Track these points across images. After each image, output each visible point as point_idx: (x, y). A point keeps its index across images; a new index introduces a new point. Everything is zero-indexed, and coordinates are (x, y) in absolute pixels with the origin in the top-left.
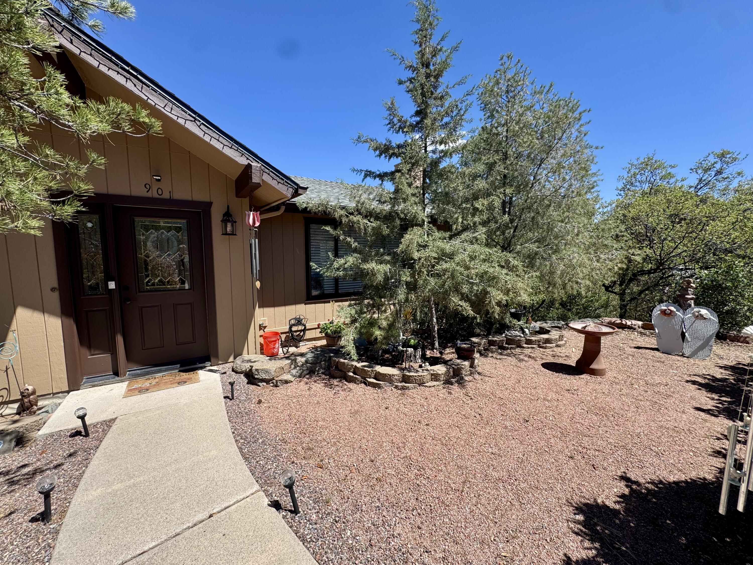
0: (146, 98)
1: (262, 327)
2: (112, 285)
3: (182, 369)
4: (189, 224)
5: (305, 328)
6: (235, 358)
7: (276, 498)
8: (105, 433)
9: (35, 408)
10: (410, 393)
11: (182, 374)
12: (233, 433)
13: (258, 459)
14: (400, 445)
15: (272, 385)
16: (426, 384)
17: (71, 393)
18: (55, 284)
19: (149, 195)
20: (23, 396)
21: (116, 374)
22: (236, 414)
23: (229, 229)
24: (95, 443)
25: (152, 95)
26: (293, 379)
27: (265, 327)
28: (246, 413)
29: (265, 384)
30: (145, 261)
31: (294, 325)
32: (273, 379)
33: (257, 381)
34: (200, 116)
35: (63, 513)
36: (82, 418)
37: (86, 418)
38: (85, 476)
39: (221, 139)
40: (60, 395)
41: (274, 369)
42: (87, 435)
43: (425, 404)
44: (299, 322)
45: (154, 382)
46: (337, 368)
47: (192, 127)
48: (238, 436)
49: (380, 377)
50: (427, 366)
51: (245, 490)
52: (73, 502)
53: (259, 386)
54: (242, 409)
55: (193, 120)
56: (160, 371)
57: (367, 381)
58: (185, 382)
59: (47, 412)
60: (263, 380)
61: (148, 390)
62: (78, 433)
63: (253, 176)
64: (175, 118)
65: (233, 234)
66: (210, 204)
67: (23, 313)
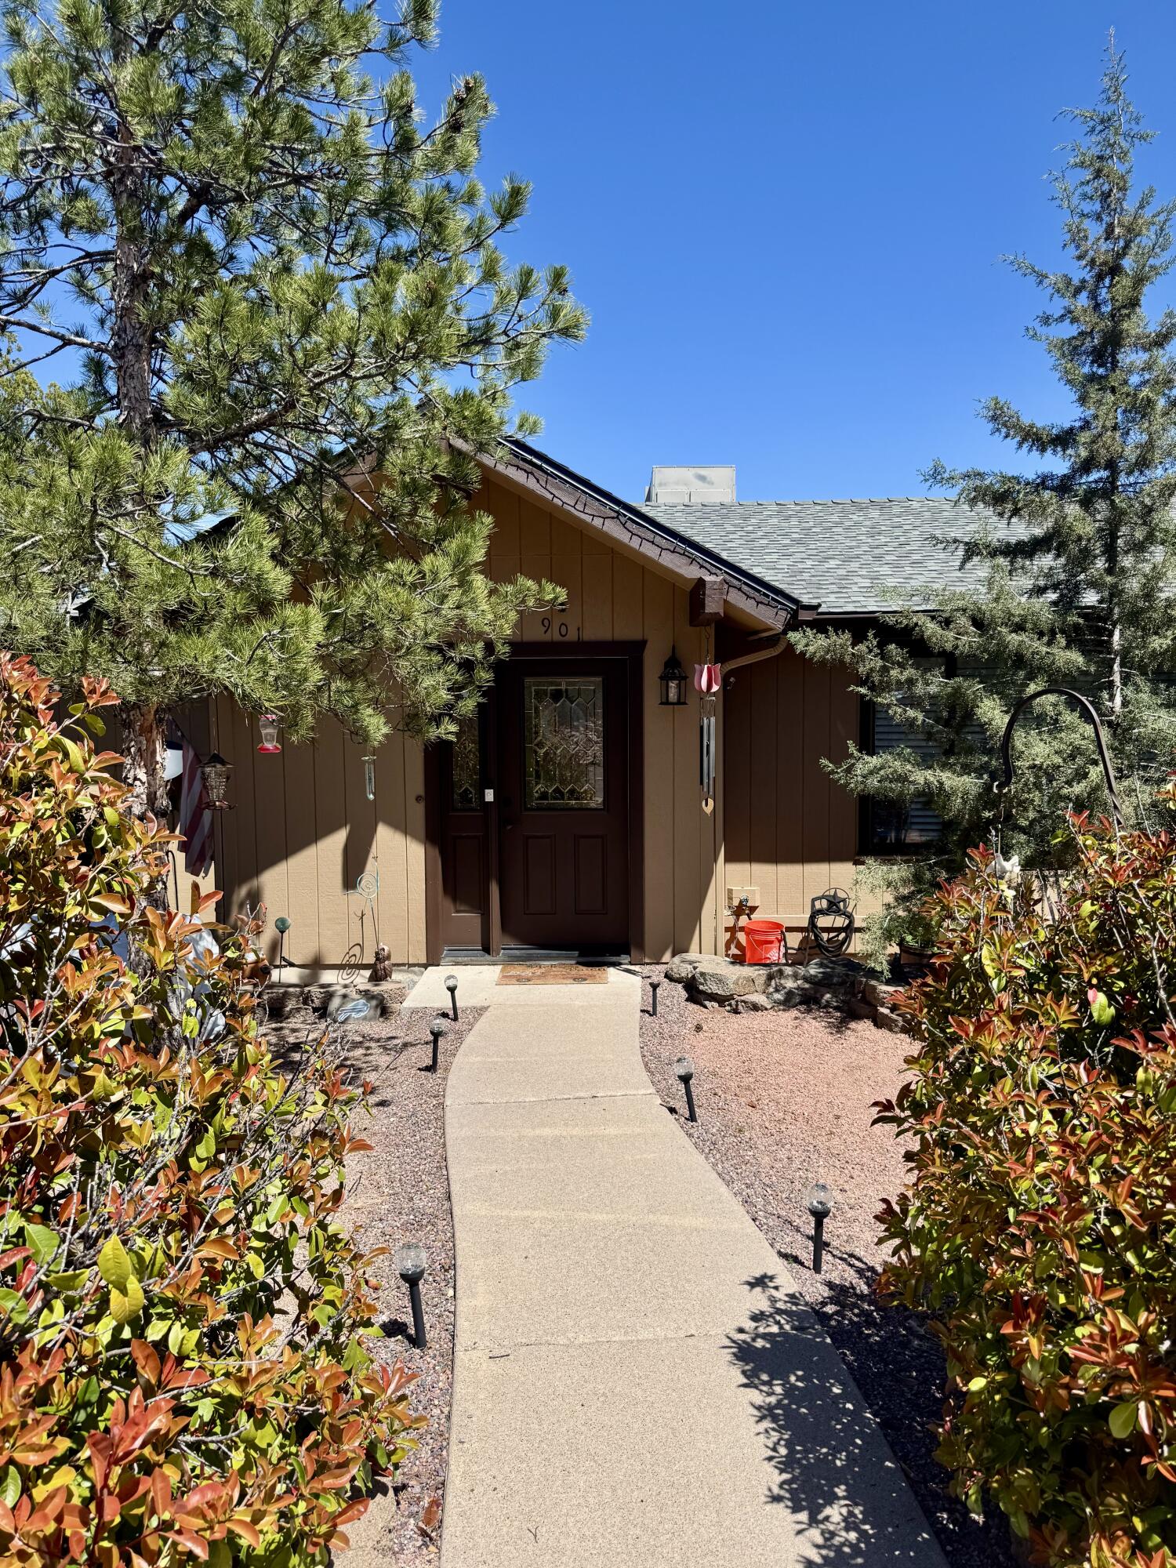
0: (550, 497)
1: (741, 908)
2: (489, 795)
3: (581, 960)
4: (606, 683)
5: (851, 922)
6: (673, 956)
7: (673, 1106)
8: (476, 1019)
11: (581, 967)
12: (642, 1048)
15: (728, 1008)
17: (430, 968)
18: (421, 791)
19: (547, 637)
21: (487, 949)
22: (654, 1033)
23: (673, 690)
24: (466, 1027)
25: (560, 489)
26: (768, 1005)
27: (753, 909)
29: (716, 1005)
31: (821, 912)
32: (731, 997)
33: (702, 997)
34: (627, 507)
36: (452, 990)
39: (658, 539)
40: (417, 968)
41: (737, 980)
42: (455, 1019)
44: (834, 905)
45: (539, 972)
46: (865, 998)
47: (613, 529)
51: (637, 1089)
52: (455, 1062)
53: (705, 1007)
54: (666, 1031)
55: (615, 515)
56: (548, 958)
58: (584, 981)
60: (713, 997)
61: (529, 981)
62: (445, 1015)
63: (708, 600)
64: (588, 519)
65: (679, 703)
66: (641, 645)
67: (384, 834)
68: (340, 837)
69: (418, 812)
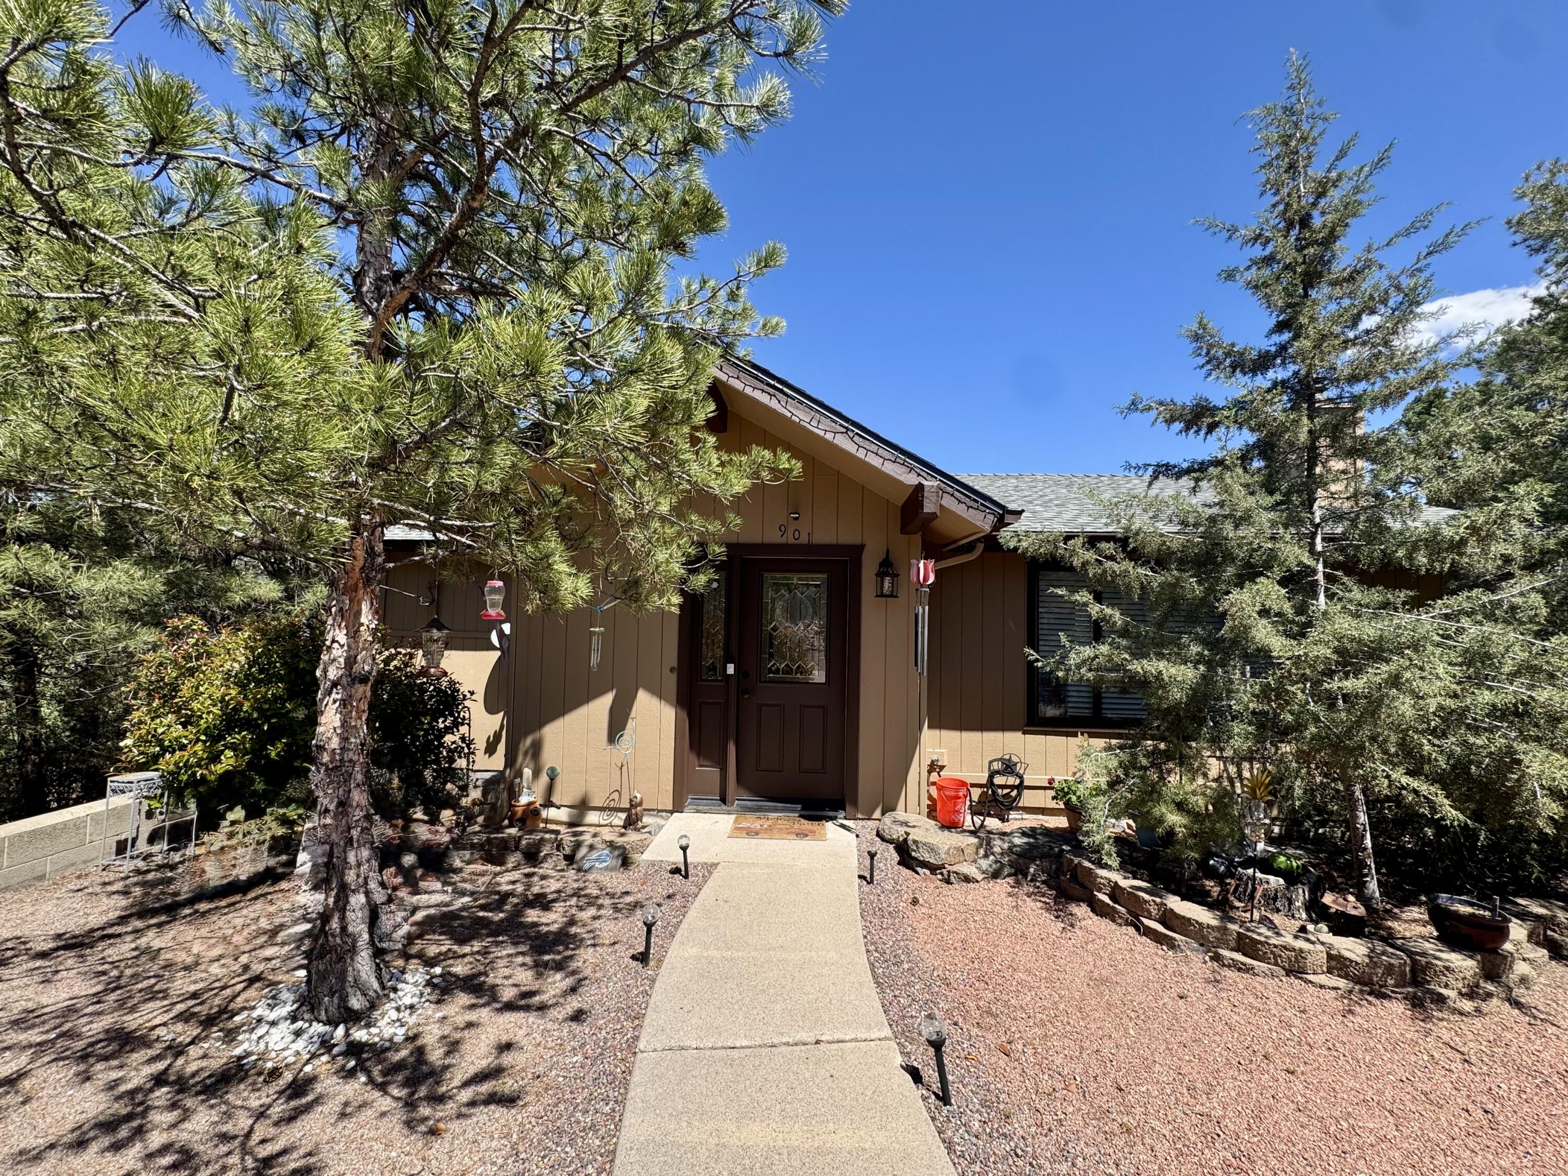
0: (789, 415)
1: (934, 767)
2: (731, 669)
3: (804, 813)
4: (830, 580)
5: (1022, 782)
6: (883, 814)
7: (915, 1064)
8: (705, 879)
9: (640, 824)
10: (1257, 985)
11: (803, 821)
12: (865, 937)
13: (897, 993)
14: (1199, 1085)
15: (940, 877)
16: (1311, 977)
17: (675, 814)
18: (675, 664)
19: (783, 540)
20: (632, 805)
21: (723, 800)
22: (874, 909)
23: (887, 585)
24: (694, 889)
25: (797, 408)
26: (979, 877)
27: (942, 768)
28: (890, 913)
29: (927, 872)
30: (771, 635)
31: (998, 772)
32: (942, 867)
33: (914, 863)
34: (855, 424)
35: (660, 961)
36: (684, 849)
37: (688, 851)
38: (682, 926)
39: (881, 451)
40: (664, 814)
41: (946, 848)
42: (686, 877)
43: (1297, 1022)
44: (1009, 767)
45: (766, 824)
46: (1074, 877)
47: (843, 442)
48: (872, 944)
49: (1175, 923)
50: (1323, 933)
51: (869, 1028)
52: (670, 952)
53: (917, 873)
54: (885, 905)
55: (844, 430)
56: (775, 810)
57: (1142, 924)
58: (806, 836)
59: (650, 833)
60: (925, 865)
61: (757, 834)
62: (676, 871)
63: (926, 502)
64: (821, 433)
65: (892, 596)
66: (861, 547)
67: (643, 697)
68: (606, 701)
69: (671, 681)
